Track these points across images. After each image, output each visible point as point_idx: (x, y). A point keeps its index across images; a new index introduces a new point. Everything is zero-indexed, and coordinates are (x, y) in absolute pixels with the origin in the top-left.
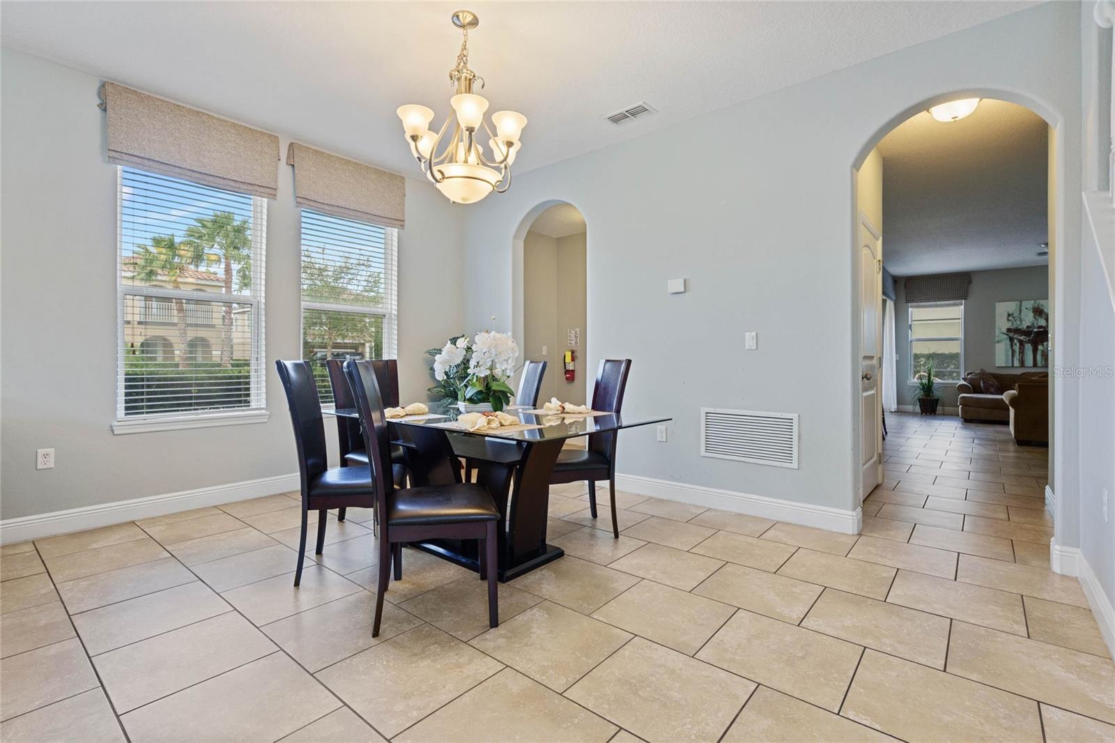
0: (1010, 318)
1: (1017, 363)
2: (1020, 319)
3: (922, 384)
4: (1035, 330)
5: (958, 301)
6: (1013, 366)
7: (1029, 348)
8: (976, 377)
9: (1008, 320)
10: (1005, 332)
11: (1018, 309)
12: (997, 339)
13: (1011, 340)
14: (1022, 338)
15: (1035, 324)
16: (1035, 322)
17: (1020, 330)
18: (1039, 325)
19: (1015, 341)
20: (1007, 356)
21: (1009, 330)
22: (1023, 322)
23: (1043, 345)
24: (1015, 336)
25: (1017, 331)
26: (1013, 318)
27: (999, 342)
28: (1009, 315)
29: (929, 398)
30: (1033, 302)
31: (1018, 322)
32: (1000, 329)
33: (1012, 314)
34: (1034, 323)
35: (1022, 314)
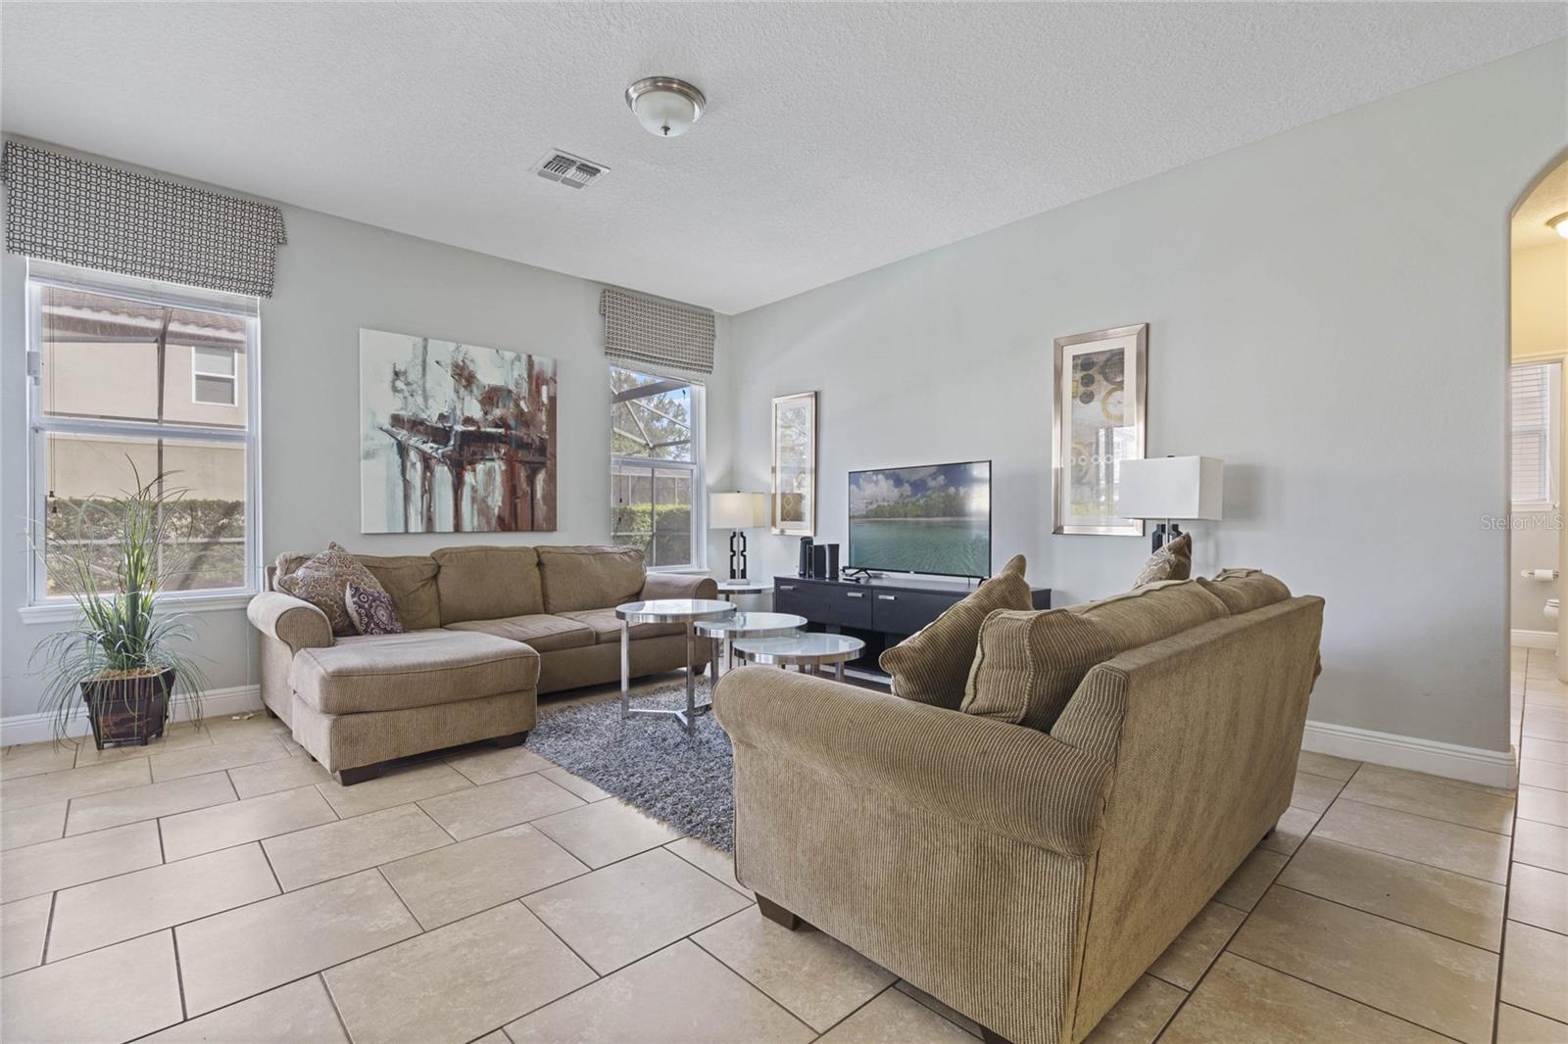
0: (400, 384)
1: (416, 524)
2: (424, 390)
3: (97, 615)
4: (459, 428)
5: (242, 298)
6: (407, 532)
7: (443, 474)
8: (325, 573)
9: (395, 389)
10: (387, 426)
11: (419, 361)
12: (364, 446)
13: (402, 450)
14: (427, 448)
15: (458, 412)
16: (459, 406)
17: (422, 423)
18: (467, 414)
19: (413, 456)
20: (392, 497)
21: (397, 420)
22: (431, 402)
23: (474, 470)
24: (411, 442)
25: (416, 425)
26: (408, 384)
27: (369, 455)
28: (397, 374)
29: (136, 674)
30: (452, 346)
31: (420, 400)
32: (374, 414)
33: (405, 373)
34: (454, 409)
35: (428, 377)
